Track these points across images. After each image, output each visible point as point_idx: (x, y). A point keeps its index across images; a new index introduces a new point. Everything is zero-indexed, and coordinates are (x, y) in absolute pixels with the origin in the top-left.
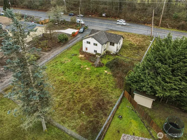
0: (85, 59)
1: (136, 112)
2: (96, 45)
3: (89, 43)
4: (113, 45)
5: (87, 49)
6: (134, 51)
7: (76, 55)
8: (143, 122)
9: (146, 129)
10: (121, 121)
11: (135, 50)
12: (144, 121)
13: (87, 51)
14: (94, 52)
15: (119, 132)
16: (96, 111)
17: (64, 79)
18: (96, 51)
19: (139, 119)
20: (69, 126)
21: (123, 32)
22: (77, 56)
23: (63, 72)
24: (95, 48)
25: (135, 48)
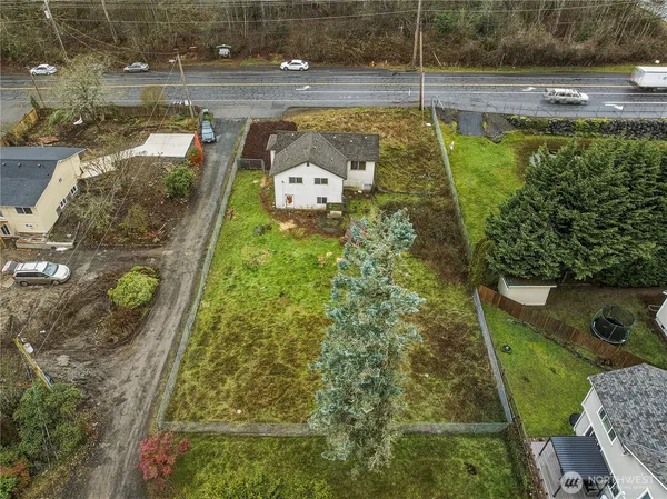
0: (308, 233)
1: (524, 325)
2: (325, 181)
3: (300, 181)
4: (363, 167)
5: (290, 199)
6: (409, 168)
7: (269, 228)
8: (553, 340)
9: (564, 351)
10: (514, 357)
11: (410, 164)
12: (553, 336)
13: (291, 206)
14: (319, 202)
15: (526, 379)
16: (452, 359)
17: (304, 313)
18: (324, 200)
19: (540, 336)
20: (426, 419)
21: (336, 108)
22: (274, 231)
23: (282, 295)
24: (321, 190)
25: (408, 157)
